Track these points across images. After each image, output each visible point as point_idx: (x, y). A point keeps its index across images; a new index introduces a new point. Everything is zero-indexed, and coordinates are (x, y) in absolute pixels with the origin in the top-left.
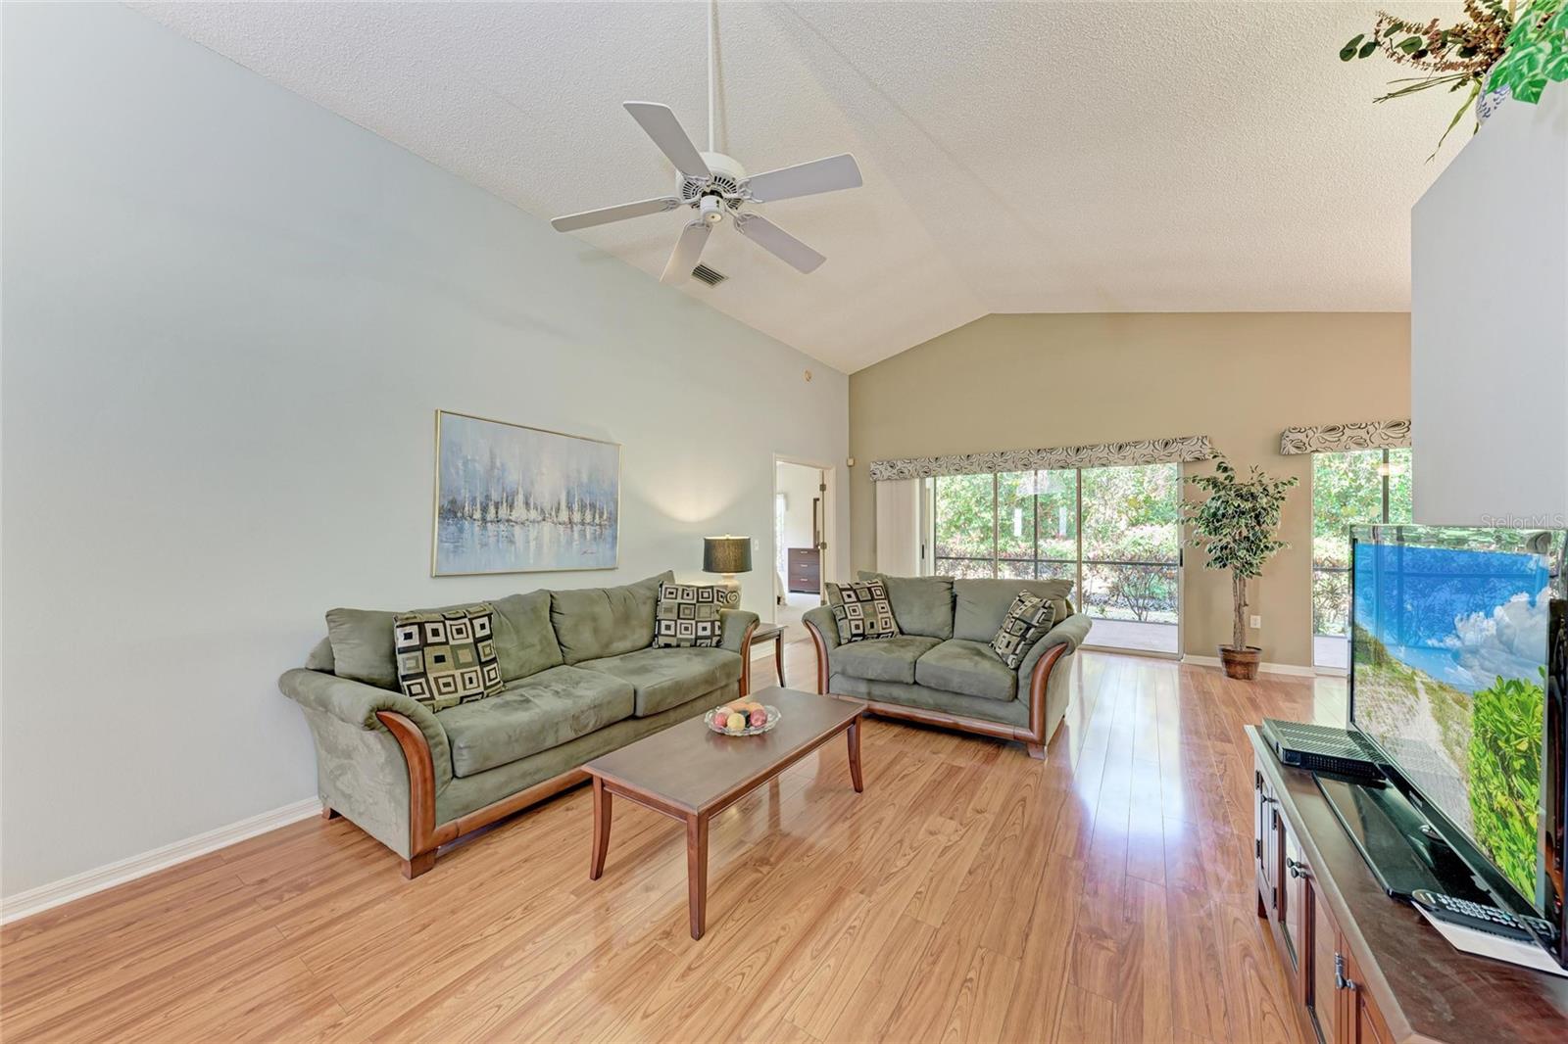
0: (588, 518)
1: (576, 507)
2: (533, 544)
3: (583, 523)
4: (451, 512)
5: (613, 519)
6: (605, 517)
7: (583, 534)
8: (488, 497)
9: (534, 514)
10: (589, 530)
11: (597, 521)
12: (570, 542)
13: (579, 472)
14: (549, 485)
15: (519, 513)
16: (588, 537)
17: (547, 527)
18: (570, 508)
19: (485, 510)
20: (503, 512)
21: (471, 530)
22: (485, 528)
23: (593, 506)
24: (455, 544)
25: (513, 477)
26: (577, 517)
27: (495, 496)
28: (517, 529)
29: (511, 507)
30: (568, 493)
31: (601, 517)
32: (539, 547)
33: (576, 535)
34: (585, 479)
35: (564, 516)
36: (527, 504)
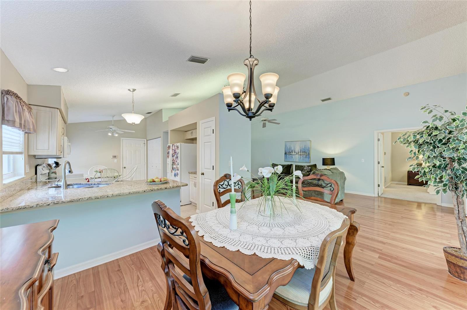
0: (304, 154)
1: (302, 152)
2: (295, 158)
3: (303, 155)
4: (286, 154)
5: (309, 154)
6: (307, 153)
7: (303, 156)
8: (289, 152)
9: (295, 154)
10: (304, 156)
11: (306, 154)
12: (301, 158)
13: (302, 146)
14: (297, 149)
15: (293, 153)
16: (304, 157)
17: (297, 155)
18: (301, 152)
19: (289, 153)
20: (291, 153)
21: (288, 156)
22: (289, 155)
23: (305, 152)
24: (286, 157)
25: (293, 148)
26: (302, 154)
27: (290, 151)
28: (293, 156)
29: (292, 153)
30: (301, 150)
31: (306, 153)
32: (296, 158)
33: (302, 157)
34: (303, 147)
35: (300, 154)
36: (294, 152)
